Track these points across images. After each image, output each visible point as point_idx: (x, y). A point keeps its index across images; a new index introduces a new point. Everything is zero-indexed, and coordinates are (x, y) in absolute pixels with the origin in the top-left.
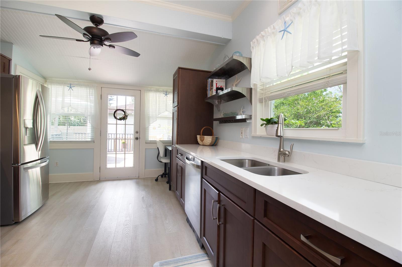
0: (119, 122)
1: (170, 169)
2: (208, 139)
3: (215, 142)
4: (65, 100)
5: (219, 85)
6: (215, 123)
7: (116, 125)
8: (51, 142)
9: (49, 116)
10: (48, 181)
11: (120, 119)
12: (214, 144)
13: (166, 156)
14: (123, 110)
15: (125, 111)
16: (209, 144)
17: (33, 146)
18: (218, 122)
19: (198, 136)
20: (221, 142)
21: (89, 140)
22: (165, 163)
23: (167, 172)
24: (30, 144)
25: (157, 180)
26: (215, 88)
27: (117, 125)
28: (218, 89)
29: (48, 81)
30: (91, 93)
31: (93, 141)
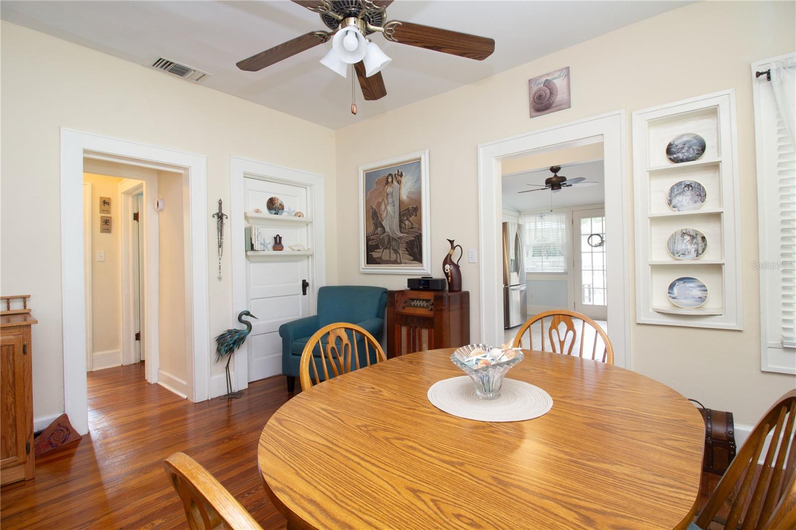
0: (595, 249)
4: (538, 225)
7: (591, 253)
8: (528, 273)
9: (525, 248)
10: (526, 313)
11: (596, 246)
14: (598, 235)
15: (601, 235)
17: (516, 273)
21: (563, 271)
24: (514, 271)
27: (593, 253)
29: (521, 213)
30: (561, 219)
31: (566, 273)
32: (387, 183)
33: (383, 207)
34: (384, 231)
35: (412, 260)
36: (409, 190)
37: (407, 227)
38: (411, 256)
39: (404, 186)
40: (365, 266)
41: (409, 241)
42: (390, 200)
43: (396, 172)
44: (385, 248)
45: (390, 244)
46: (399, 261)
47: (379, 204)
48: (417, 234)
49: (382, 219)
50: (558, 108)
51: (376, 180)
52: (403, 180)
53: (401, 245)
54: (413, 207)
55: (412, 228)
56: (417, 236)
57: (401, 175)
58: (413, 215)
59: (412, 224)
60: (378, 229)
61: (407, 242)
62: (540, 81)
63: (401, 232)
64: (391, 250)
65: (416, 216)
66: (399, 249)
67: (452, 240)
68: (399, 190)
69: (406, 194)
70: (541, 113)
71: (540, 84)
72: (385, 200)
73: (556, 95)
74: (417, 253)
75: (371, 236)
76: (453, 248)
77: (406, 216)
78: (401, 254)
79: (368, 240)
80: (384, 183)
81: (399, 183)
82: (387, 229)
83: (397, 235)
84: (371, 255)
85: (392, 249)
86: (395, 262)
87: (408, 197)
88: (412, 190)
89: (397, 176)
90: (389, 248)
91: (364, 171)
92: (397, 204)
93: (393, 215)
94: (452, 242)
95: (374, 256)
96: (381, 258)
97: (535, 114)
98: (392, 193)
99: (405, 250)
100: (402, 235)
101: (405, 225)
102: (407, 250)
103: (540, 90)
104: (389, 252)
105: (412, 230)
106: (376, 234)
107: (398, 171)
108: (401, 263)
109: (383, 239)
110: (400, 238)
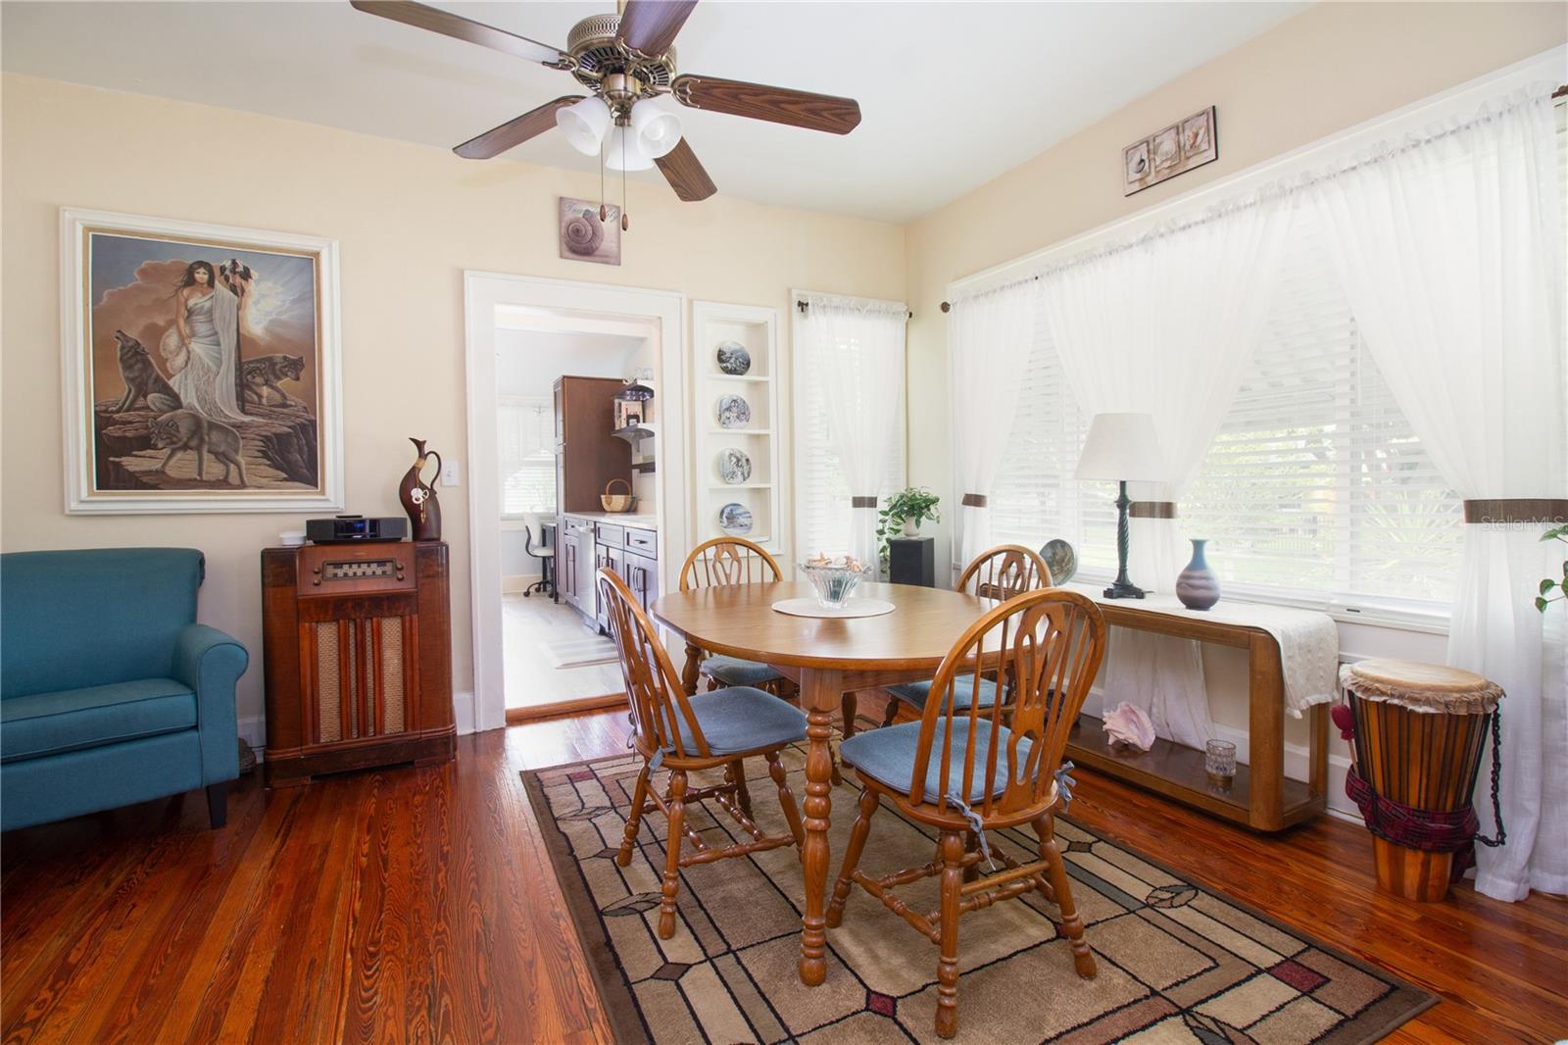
1: (554, 571)
2: (619, 501)
3: (632, 503)
5: (631, 412)
6: (635, 472)
12: (631, 509)
13: (544, 545)
16: (620, 508)
18: (637, 471)
19: (603, 496)
20: (642, 505)
22: (544, 558)
23: (549, 578)
25: (527, 594)
26: (624, 416)
28: (629, 417)
32: (190, 281)
33: (172, 340)
34: (175, 401)
35: (285, 480)
36: (274, 316)
37: (264, 401)
38: (278, 468)
39: (256, 303)
40: (91, 493)
41: (276, 435)
42: (202, 328)
43: (228, 264)
44: (179, 449)
45: (202, 441)
46: (234, 478)
47: (156, 333)
48: (298, 421)
49: (165, 371)
50: (605, 259)
51: (143, 265)
52: (252, 287)
53: (241, 442)
54: (285, 358)
55: (284, 405)
56: (303, 426)
57: (246, 275)
58: (287, 376)
59: (284, 396)
60: (150, 397)
61: (265, 436)
62: (578, 207)
63: (244, 411)
64: (206, 456)
65: (297, 379)
66: (236, 451)
67: (421, 440)
68: (239, 309)
69: (265, 323)
70: (580, 257)
71: (579, 211)
72: (182, 322)
73: (602, 240)
74: (301, 463)
75: (118, 412)
76: (423, 456)
77: (262, 375)
78: (243, 466)
79: (103, 420)
80: (179, 280)
81: (236, 294)
82: (189, 398)
83: (226, 416)
84: (118, 465)
85: (209, 451)
86: (223, 484)
87: (267, 330)
88: (284, 317)
89: (227, 272)
90: (199, 449)
91: (87, 229)
92: (229, 343)
93: (214, 368)
94: (420, 445)
95: (131, 468)
96: (161, 472)
97: (567, 254)
98: (210, 312)
99: (260, 454)
100: (247, 419)
101: (260, 396)
102: (265, 455)
103: (577, 220)
104: (197, 457)
105: (285, 410)
106: (139, 409)
107: (234, 262)
108: (243, 485)
109: (172, 425)
110: (240, 426)
